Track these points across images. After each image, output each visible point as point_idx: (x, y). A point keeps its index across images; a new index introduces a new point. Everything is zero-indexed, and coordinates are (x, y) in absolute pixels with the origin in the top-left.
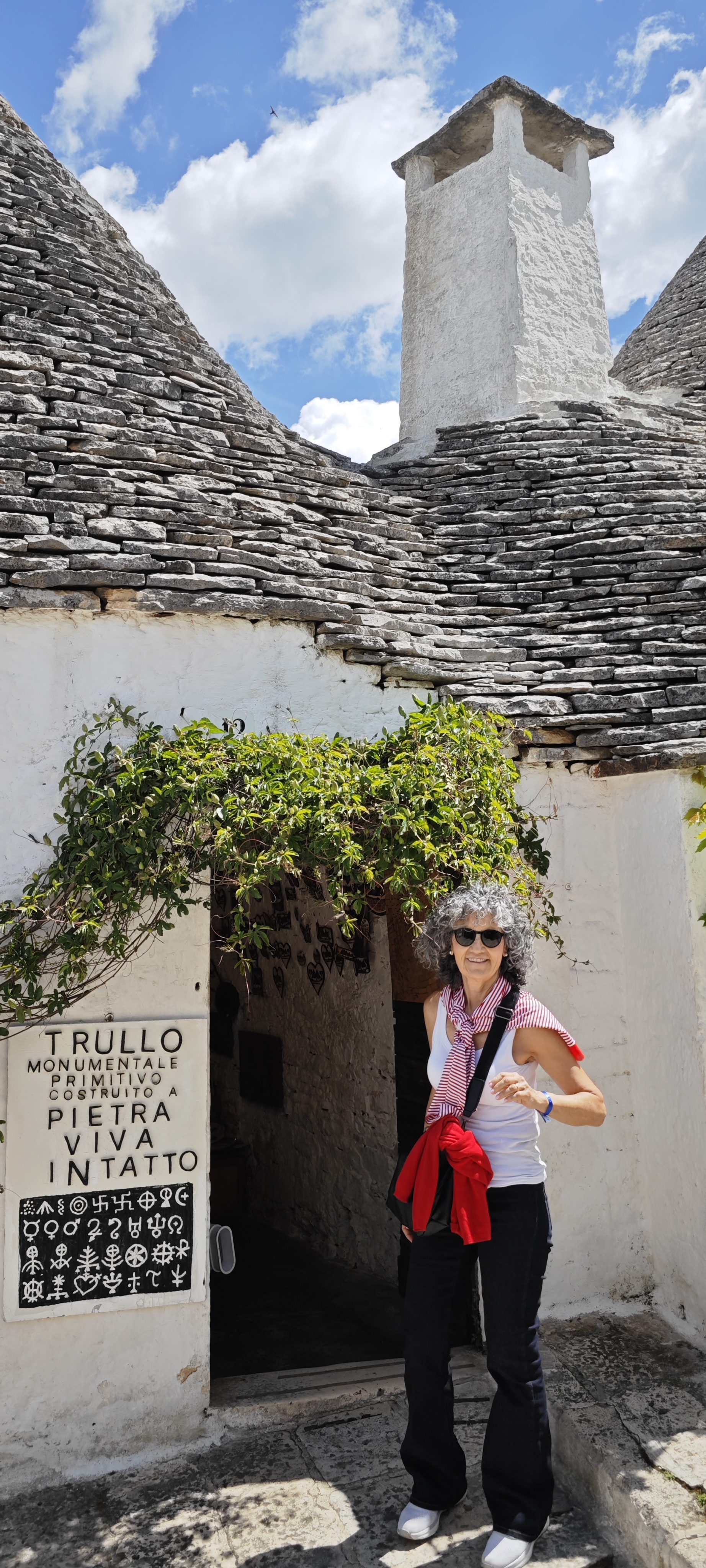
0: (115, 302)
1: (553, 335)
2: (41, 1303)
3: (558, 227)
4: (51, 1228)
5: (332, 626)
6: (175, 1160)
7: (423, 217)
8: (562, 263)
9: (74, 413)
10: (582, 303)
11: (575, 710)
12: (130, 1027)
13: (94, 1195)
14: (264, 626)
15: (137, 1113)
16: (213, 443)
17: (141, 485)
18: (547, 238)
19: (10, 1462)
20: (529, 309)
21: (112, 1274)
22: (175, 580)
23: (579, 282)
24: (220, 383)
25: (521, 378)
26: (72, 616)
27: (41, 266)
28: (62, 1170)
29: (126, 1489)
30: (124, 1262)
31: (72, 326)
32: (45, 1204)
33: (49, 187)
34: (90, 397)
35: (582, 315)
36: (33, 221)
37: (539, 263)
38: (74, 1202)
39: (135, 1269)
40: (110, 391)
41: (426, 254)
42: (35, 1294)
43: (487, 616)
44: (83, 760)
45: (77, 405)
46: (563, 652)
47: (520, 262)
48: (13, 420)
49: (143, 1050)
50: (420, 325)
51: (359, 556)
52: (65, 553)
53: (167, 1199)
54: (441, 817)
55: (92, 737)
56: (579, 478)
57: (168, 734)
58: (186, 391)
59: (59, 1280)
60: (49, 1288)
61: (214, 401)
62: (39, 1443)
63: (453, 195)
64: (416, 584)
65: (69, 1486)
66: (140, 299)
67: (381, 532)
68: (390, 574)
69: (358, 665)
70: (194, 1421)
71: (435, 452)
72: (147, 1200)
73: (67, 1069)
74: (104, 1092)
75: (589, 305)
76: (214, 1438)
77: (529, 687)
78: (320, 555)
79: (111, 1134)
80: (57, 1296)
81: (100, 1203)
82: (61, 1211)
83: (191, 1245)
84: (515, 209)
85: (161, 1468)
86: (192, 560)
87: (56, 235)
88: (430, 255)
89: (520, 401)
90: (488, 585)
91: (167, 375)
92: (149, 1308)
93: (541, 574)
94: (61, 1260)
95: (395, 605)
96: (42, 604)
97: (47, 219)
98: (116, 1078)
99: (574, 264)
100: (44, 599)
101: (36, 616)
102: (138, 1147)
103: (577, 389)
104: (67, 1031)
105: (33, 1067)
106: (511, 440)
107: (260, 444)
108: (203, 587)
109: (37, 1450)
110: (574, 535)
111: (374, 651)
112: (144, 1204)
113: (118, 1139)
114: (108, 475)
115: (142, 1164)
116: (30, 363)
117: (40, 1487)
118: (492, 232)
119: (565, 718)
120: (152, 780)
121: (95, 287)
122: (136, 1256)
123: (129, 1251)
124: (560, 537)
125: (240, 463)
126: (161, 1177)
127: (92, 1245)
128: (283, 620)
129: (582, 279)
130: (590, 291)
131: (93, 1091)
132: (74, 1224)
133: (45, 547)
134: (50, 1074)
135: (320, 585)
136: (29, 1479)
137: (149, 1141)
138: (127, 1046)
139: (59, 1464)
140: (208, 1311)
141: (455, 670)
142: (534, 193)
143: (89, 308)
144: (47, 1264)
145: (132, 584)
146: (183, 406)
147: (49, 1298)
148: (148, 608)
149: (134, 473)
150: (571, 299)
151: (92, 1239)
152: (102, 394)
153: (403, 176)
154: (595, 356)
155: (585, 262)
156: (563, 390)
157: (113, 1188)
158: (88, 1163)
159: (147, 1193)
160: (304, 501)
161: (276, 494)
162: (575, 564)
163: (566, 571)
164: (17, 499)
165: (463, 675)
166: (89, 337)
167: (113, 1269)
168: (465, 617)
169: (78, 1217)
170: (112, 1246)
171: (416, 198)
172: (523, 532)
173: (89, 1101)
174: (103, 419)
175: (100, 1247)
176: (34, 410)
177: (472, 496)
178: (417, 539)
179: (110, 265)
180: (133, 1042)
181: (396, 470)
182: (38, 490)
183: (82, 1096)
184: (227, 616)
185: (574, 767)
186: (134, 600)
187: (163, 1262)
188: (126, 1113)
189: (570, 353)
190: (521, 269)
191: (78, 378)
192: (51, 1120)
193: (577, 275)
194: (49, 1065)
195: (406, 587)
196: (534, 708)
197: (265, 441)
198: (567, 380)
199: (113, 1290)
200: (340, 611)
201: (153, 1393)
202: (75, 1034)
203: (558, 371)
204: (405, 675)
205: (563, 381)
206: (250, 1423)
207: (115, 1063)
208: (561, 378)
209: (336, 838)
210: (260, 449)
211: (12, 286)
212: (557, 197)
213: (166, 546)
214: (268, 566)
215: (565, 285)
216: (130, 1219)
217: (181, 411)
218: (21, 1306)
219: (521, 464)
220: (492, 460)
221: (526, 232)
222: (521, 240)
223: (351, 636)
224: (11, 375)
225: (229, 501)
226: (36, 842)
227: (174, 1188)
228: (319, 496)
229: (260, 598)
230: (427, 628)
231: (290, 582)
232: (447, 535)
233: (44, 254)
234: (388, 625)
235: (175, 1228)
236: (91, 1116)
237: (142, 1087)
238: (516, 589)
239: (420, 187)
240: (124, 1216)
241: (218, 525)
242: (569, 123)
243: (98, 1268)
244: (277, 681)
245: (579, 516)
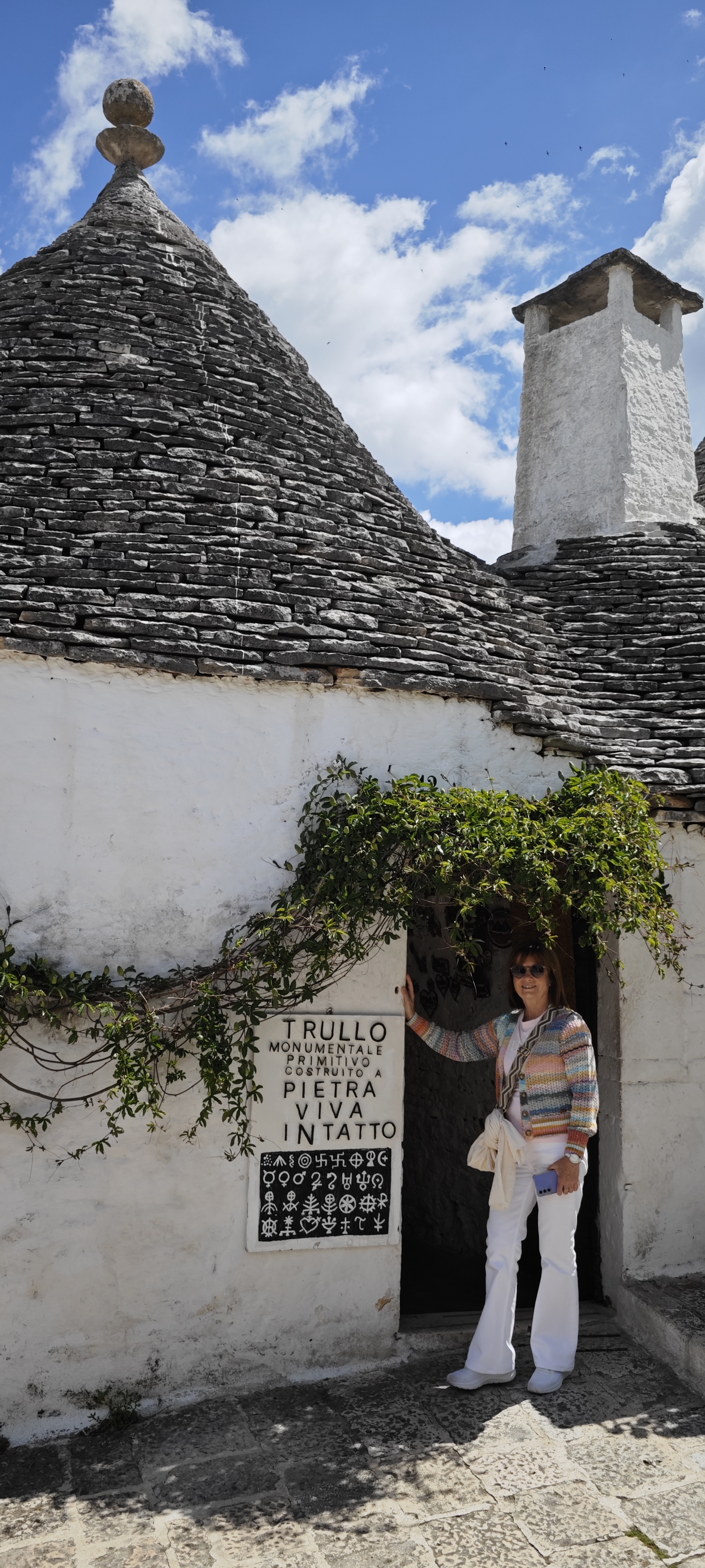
0: (315, 428)
1: (653, 465)
2: (275, 1238)
3: (657, 374)
4: (284, 1177)
5: (508, 704)
6: (379, 1128)
7: (540, 357)
8: (661, 406)
9: (300, 523)
10: (675, 439)
11: (693, 781)
12: (346, 1018)
13: (315, 1154)
14: (453, 702)
15: (351, 1089)
16: (400, 549)
17: (354, 583)
18: (649, 383)
19: (247, 1366)
20: (635, 443)
21: (329, 1218)
22: (389, 663)
23: (673, 420)
24: (395, 496)
25: (628, 501)
26: (309, 688)
27: (261, 397)
28: (293, 1131)
29: (342, 1390)
30: (338, 1209)
31: (290, 449)
32: (280, 1158)
33: (255, 326)
34: (310, 509)
35: (675, 448)
36: (250, 358)
37: (643, 405)
38: (301, 1158)
39: (346, 1215)
40: (323, 505)
41: (542, 389)
42: (271, 1231)
43: (613, 700)
44: (317, 804)
45: (302, 516)
46: (680, 734)
47: (629, 404)
48: (255, 527)
49: (357, 1038)
50: (535, 449)
51: (514, 647)
52: (305, 637)
53: (371, 1160)
54: (617, 861)
55: (324, 785)
56: (683, 589)
57: (384, 786)
58: (376, 505)
59: (289, 1221)
60: (281, 1226)
61: (396, 513)
62: (270, 1352)
63: (569, 342)
64: (557, 671)
65: (294, 1387)
66: (332, 425)
67: (523, 626)
68: (537, 662)
69: (525, 737)
70: (388, 1342)
71: (556, 559)
72: (357, 1160)
73: (299, 1050)
74: (326, 1071)
75: (680, 440)
76: (402, 1357)
77: (656, 760)
78: (488, 645)
79: (331, 1104)
80: (287, 1233)
81: (321, 1160)
82: (292, 1164)
83: (389, 1198)
84: (626, 359)
85: (365, 1376)
86: (401, 648)
87: (267, 370)
88: (546, 390)
89: (627, 521)
90: (612, 675)
91: (361, 492)
92: (356, 1247)
93: (655, 667)
94: (291, 1204)
95: (547, 688)
96: (291, 678)
97: (259, 355)
98: (336, 1060)
99: (669, 406)
100: (292, 674)
101: (283, 687)
102: (351, 1117)
103: (670, 511)
104: (300, 1020)
105: (274, 1047)
106: (622, 553)
107: (431, 551)
108: (410, 669)
109: (268, 1358)
110: (682, 636)
111: (538, 725)
112: (354, 1162)
113: (336, 1108)
114: (330, 574)
115: (353, 1130)
116: (264, 480)
117: (271, 1387)
118: (605, 376)
119: (687, 787)
120: (378, 822)
121: (300, 415)
122: (347, 1204)
123: (342, 1200)
124: (670, 637)
125: (420, 567)
126: (368, 1142)
127: (314, 1193)
128: (467, 698)
129: (675, 418)
130: (681, 429)
131: (318, 1069)
132: (301, 1175)
133: (291, 632)
134: (285, 1055)
135: (493, 670)
136: (262, 1381)
137: (360, 1112)
138: (345, 1035)
139: (284, 1370)
140: (400, 1253)
141: (599, 743)
142: (641, 345)
143: (300, 434)
144: (280, 1207)
145: (357, 664)
146: (375, 517)
147: (281, 1234)
148: (369, 684)
149: (348, 573)
150: (666, 435)
151: (314, 1188)
152: (317, 506)
153: (522, 320)
154: (684, 483)
155: (678, 404)
156: (660, 512)
157: (331, 1149)
158: (313, 1127)
159: (357, 1154)
160: (467, 599)
161: (448, 593)
162: (685, 661)
163: (677, 667)
164: (268, 592)
165: (607, 748)
166: (302, 459)
167: (329, 1213)
168: (597, 700)
169: (304, 1170)
170: (330, 1195)
171: (533, 340)
172: (638, 632)
173: (315, 1077)
174: (321, 528)
175: (320, 1196)
176: (270, 519)
177: (593, 599)
178: (550, 633)
179: (308, 396)
180: (349, 1032)
181: (523, 573)
182: (280, 585)
183: (309, 1073)
184: (425, 693)
185: (690, 828)
186: (358, 678)
187: (367, 1210)
188: (342, 1088)
189: (665, 480)
190: (630, 409)
191: (301, 494)
192: (286, 1091)
193: (671, 415)
194: (285, 1046)
195: (548, 673)
196: (663, 778)
197: (433, 547)
198: (663, 503)
199: (329, 1232)
200: (513, 692)
201: (357, 1318)
202: (306, 1023)
203: (656, 495)
204: (562, 745)
205: (660, 504)
206: (430, 1347)
207: (335, 1048)
208: (658, 501)
209: (539, 872)
210: (430, 555)
211: (243, 414)
212: (658, 349)
213: (380, 635)
214: (454, 654)
215: (663, 424)
216: (343, 1175)
217: (373, 521)
218: (260, 1240)
219: (633, 575)
220: (608, 569)
221: (634, 378)
222: (630, 385)
223: (523, 713)
224: (252, 490)
225: (417, 598)
226: (279, 867)
227: (377, 1151)
228: (477, 595)
229: (453, 679)
230: (572, 708)
231: (472, 667)
232: (573, 630)
233: (261, 388)
234: (546, 705)
235: (377, 1184)
236: (316, 1090)
237: (355, 1068)
238: (635, 679)
239: (538, 332)
240: (339, 1171)
241: (414, 618)
242: (669, 287)
243: (318, 1212)
244: (462, 746)
245: (685, 621)
